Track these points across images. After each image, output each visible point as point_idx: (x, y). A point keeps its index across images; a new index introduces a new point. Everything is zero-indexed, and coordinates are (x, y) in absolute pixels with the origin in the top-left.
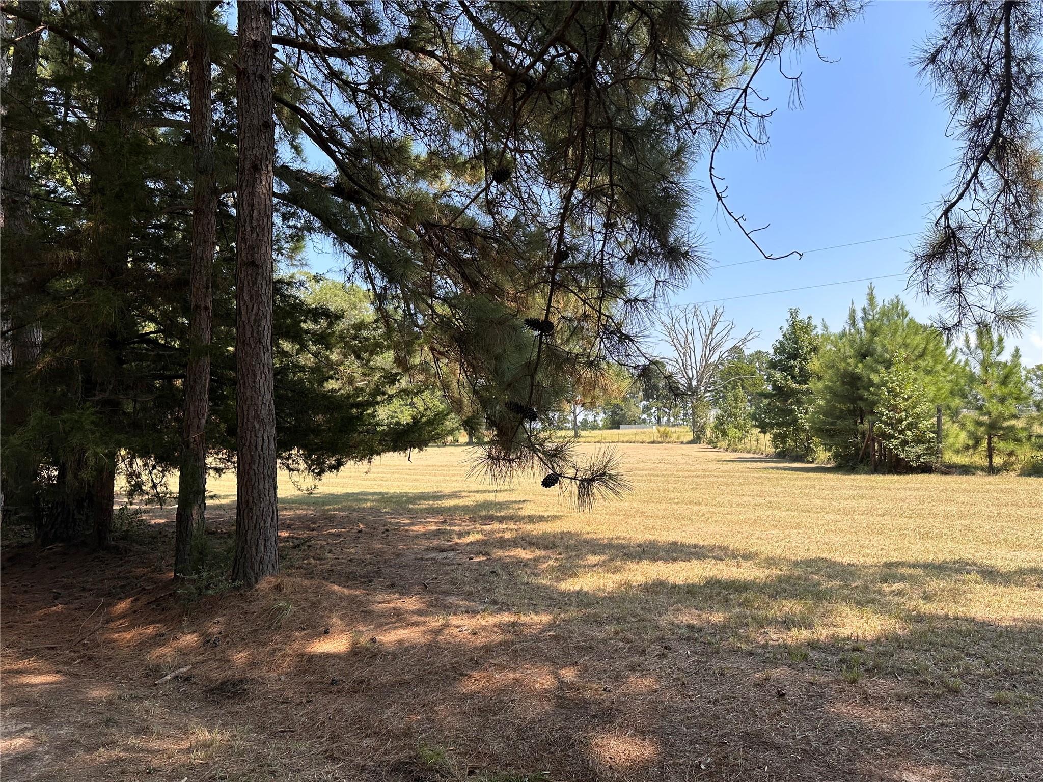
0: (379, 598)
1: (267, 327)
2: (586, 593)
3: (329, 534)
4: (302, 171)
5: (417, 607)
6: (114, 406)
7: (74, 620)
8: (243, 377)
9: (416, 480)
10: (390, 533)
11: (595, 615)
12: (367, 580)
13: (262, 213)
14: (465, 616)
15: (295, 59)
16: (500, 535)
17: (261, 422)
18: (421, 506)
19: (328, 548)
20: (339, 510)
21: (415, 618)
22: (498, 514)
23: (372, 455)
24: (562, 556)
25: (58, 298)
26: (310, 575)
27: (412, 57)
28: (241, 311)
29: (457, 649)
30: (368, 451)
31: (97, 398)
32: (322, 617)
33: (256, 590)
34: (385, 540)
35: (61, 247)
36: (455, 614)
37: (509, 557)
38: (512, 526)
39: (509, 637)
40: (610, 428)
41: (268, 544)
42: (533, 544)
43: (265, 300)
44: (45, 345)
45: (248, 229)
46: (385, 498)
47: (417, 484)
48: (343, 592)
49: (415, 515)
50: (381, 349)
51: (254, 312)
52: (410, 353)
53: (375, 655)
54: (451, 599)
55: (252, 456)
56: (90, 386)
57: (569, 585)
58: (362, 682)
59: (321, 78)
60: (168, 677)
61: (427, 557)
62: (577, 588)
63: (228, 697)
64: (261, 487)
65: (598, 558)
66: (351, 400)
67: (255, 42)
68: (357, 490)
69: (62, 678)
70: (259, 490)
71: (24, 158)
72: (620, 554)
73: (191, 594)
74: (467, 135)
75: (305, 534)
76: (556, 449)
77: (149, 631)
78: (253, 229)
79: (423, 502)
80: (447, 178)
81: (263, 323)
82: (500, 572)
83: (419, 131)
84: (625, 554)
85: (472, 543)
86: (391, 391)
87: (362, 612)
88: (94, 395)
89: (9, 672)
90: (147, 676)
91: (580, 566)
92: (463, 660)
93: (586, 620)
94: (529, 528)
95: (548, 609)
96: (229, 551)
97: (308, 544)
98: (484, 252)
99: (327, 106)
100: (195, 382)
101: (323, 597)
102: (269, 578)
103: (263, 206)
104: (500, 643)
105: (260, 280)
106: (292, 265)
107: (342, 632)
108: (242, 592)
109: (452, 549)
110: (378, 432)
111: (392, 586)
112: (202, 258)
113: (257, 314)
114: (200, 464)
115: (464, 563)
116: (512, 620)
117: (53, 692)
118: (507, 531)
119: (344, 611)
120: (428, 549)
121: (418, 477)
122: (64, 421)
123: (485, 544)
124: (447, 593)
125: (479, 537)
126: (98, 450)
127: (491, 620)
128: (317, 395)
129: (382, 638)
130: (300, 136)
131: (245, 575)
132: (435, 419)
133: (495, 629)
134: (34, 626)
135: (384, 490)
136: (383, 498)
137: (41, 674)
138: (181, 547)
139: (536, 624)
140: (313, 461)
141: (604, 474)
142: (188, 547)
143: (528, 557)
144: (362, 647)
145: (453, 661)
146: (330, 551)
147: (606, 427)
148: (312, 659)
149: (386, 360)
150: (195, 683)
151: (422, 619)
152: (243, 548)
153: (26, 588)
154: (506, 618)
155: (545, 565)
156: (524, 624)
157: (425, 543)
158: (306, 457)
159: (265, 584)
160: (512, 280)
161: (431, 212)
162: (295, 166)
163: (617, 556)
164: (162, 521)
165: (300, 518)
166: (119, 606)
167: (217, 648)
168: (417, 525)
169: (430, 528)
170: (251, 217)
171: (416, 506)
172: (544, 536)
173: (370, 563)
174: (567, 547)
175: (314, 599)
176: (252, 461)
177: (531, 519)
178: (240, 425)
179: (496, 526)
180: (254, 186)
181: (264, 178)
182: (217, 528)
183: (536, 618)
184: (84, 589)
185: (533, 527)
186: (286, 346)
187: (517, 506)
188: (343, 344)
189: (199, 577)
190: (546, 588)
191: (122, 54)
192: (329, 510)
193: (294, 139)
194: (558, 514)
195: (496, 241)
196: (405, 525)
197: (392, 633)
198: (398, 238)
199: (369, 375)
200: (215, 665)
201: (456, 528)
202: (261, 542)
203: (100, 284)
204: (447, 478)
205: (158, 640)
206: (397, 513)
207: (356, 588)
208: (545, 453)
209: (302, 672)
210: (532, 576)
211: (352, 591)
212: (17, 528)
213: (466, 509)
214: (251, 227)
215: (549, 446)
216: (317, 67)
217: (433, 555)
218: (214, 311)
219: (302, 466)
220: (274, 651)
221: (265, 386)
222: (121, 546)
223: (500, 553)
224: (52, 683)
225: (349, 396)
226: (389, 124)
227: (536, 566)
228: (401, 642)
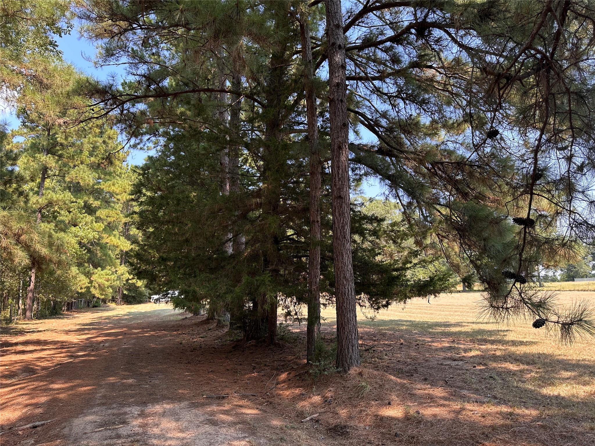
0: (418, 386)
1: (348, 229)
2: (563, 398)
3: (384, 344)
4: (360, 144)
5: (443, 395)
6: (276, 271)
7: (262, 381)
8: (337, 256)
9: (432, 314)
10: (420, 346)
11: (573, 414)
12: (410, 375)
13: (344, 170)
14: (476, 404)
15: (355, 86)
16: (493, 352)
17: (347, 280)
18: (437, 331)
19: (385, 353)
20: (388, 330)
21: (442, 402)
22: (489, 339)
23: (406, 299)
24: (541, 370)
25: (252, 221)
26: (376, 368)
27: (419, 70)
28: (335, 223)
29: (472, 425)
30: (404, 297)
31: (270, 268)
32: (386, 394)
33: (349, 374)
34: (417, 350)
35: (254, 197)
36: (468, 402)
37: (502, 368)
38: (501, 347)
39: (508, 422)
40: (566, 281)
41: (354, 348)
42: (518, 360)
43: (346, 215)
44: (247, 243)
45: (337, 179)
46: (414, 324)
47: (433, 316)
48: (397, 380)
49: (434, 335)
50: (407, 236)
51: (341, 222)
52: (425, 238)
53: (420, 422)
54: (465, 392)
55: (343, 298)
56: (267, 262)
57: (548, 391)
58: (413, 437)
59: (368, 93)
60: (308, 419)
61: (445, 363)
62: (556, 393)
63: (339, 435)
64: (349, 316)
65: (569, 374)
66: (392, 267)
67: (338, 83)
68: (396, 319)
69: (259, 412)
70: (348, 318)
71: (236, 157)
72: (587, 372)
73: (316, 373)
74: (454, 107)
75: (371, 343)
76: (540, 302)
77: (297, 392)
78: (339, 179)
79: (437, 328)
80: (443, 133)
81: (346, 228)
82: (496, 377)
83: (428, 112)
84: (592, 372)
85: (473, 356)
86: (415, 261)
87: (409, 394)
88: (269, 267)
89: (237, 406)
90: (298, 416)
91: (556, 379)
92: (478, 433)
93: (566, 417)
94: (513, 349)
95: (535, 406)
96: (334, 350)
97: (373, 349)
98: (471, 175)
99: (372, 107)
100: (314, 259)
101: (386, 382)
102: (355, 368)
103: (344, 167)
104: (503, 426)
105: (344, 205)
106: (356, 194)
107: (399, 404)
108: (342, 374)
109: (461, 359)
110: (409, 285)
111: (426, 379)
112: (315, 197)
113: (343, 223)
114: (318, 302)
115: (470, 369)
116: (509, 410)
117: (257, 419)
118: (499, 350)
119: (399, 392)
120: (445, 359)
121: (433, 312)
122: (257, 280)
123: (483, 358)
124: (462, 388)
125: (478, 353)
126: (272, 295)
127: (494, 409)
128: (374, 264)
129: (423, 411)
130: (358, 126)
131: (343, 365)
132: (443, 278)
133: (498, 415)
134: (245, 383)
135: (412, 319)
136: (413, 324)
137: (250, 408)
138: (310, 346)
139: (527, 415)
140: (373, 301)
141: (581, 320)
142: (313, 347)
143: (515, 369)
144: (411, 415)
145: (471, 433)
146: (386, 355)
147: (563, 280)
148: (382, 418)
149: (410, 242)
150: (321, 424)
151: (447, 403)
152: (341, 349)
153: (240, 363)
154: (505, 409)
155: (529, 376)
156: (518, 415)
157: (443, 355)
158: (369, 300)
159: (353, 371)
160: (491, 189)
161: (435, 155)
162: (357, 142)
163: (585, 373)
164: (298, 331)
165: (367, 333)
166: (281, 376)
167: (331, 406)
168: (436, 342)
169: (444, 345)
170: (338, 173)
171: (434, 330)
172: (526, 355)
173: (410, 364)
174: (544, 364)
175: (381, 383)
176: (343, 302)
177: (514, 343)
178: (336, 282)
179: (489, 346)
180: (339, 158)
181: (344, 152)
182: (325, 336)
183: (527, 412)
184: (265, 365)
185: (516, 348)
186: (357, 237)
187: (502, 334)
188: (386, 235)
189: (320, 364)
190: (531, 391)
191: (275, 102)
192: (382, 329)
193: (355, 127)
194: (533, 341)
195: (479, 167)
196: (429, 342)
197: (429, 409)
198: (414, 172)
199: (402, 252)
200: (331, 415)
201: (462, 346)
202: (350, 347)
203: (270, 213)
204: (452, 313)
205: (301, 397)
206: (422, 334)
207: (404, 379)
208: (532, 304)
209: (378, 426)
210: (520, 383)
211: (402, 380)
212: (236, 332)
213: (466, 334)
214: (339, 178)
215: (536, 300)
216: (366, 87)
217: (449, 363)
218: (321, 222)
219: (367, 304)
220: (361, 411)
221: (348, 260)
222: (281, 343)
223: (494, 365)
224: (255, 414)
225: (391, 265)
226: (410, 111)
227: (522, 376)
228: (435, 416)
